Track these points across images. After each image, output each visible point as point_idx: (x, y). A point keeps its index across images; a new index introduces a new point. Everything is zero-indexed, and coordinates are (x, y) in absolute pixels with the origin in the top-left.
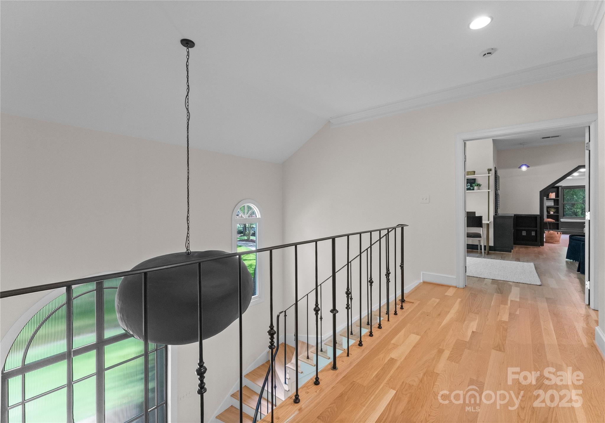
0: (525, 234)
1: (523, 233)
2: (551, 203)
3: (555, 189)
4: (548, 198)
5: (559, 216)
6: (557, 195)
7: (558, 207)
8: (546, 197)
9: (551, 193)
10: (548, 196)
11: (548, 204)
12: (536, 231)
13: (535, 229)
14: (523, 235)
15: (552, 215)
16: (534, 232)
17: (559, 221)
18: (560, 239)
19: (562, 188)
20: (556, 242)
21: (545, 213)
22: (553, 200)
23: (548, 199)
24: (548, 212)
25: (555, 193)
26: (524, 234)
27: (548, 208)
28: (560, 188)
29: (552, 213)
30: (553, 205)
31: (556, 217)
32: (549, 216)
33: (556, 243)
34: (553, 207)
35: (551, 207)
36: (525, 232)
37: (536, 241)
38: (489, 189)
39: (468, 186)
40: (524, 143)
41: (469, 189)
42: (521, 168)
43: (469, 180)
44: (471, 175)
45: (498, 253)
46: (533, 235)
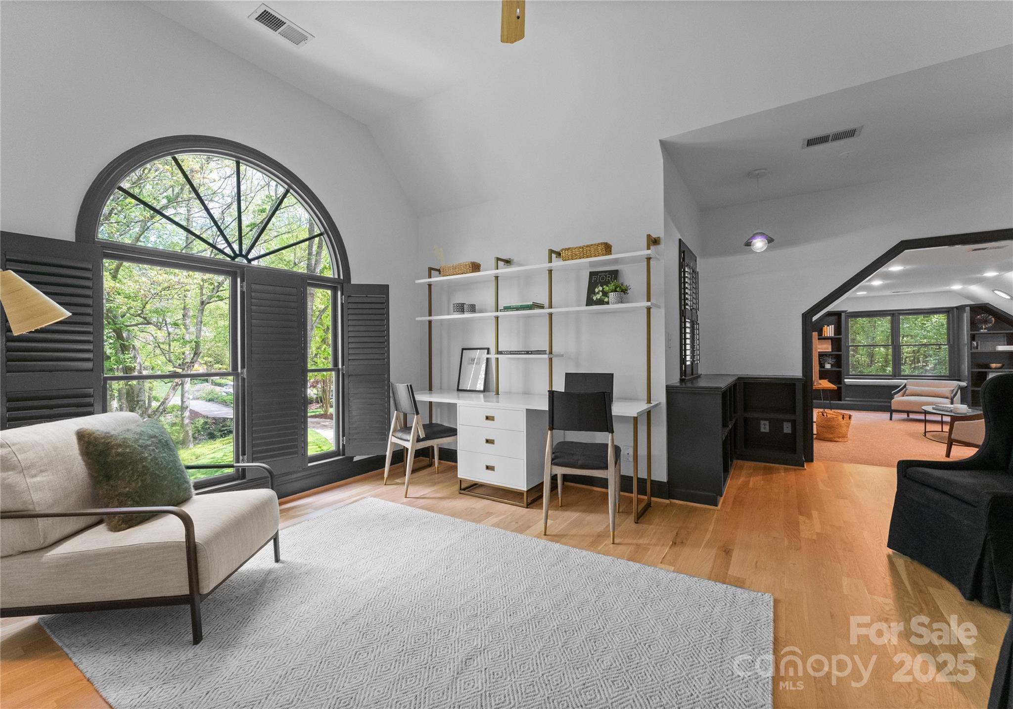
0: (767, 430)
1: (762, 426)
2: (827, 347)
3: (834, 318)
4: (821, 335)
5: (842, 372)
6: (838, 331)
7: (841, 355)
8: (817, 333)
9: (826, 326)
10: (820, 332)
11: (822, 349)
12: (794, 423)
13: (792, 417)
14: (762, 430)
15: (828, 371)
16: (789, 424)
17: (842, 382)
18: (848, 430)
19: (846, 316)
20: (839, 437)
21: (816, 368)
22: (830, 341)
23: (821, 338)
24: (822, 365)
25: (833, 326)
26: (765, 428)
27: (822, 355)
28: (843, 314)
29: (828, 366)
30: (831, 350)
31: (836, 376)
32: (823, 375)
33: (840, 440)
34: (830, 355)
35: (826, 355)
36: (767, 422)
37: (794, 450)
38: (649, 300)
39: (598, 293)
40: (757, 172)
41: (600, 302)
42: (750, 245)
43: (600, 276)
44: (599, 256)
45: (680, 505)
46: (785, 431)
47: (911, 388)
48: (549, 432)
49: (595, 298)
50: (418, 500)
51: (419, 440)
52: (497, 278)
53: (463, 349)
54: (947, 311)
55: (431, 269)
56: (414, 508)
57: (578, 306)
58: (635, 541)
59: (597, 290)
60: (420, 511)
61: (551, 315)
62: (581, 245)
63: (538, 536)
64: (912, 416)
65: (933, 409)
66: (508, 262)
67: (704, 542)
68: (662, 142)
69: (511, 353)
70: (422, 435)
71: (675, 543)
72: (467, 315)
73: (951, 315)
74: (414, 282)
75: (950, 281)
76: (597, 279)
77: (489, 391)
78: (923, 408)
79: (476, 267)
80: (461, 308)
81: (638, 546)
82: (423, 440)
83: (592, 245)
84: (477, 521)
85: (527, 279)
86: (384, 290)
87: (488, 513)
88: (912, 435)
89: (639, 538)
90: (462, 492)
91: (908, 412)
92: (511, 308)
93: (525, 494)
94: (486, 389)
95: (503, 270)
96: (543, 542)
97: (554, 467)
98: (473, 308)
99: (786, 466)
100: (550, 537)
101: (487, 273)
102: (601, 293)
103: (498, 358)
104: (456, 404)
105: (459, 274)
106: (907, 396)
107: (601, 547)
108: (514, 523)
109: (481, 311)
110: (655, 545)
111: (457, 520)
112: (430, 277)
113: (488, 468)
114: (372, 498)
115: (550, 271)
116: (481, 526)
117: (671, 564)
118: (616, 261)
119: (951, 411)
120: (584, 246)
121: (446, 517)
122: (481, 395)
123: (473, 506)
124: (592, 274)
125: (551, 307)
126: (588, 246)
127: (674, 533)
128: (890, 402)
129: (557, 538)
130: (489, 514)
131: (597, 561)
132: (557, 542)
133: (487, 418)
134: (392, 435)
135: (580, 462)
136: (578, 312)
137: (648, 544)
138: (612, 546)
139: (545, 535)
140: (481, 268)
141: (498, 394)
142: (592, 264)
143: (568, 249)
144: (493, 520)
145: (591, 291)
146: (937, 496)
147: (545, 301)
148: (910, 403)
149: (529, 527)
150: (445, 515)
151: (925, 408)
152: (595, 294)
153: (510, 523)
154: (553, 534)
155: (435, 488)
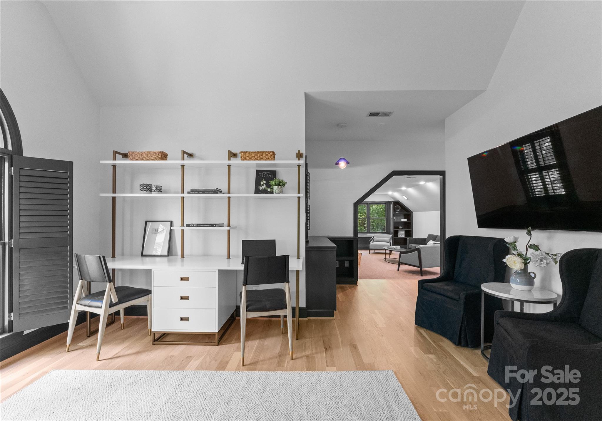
13: (352, 258)
16: (348, 262)
38: (299, 193)
39: (263, 185)
40: (343, 124)
41: (265, 191)
42: (338, 165)
43: (264, 174)
44: (268, 160)
45: (314, 320)
46: (346, 266)
47: (376, 238)
48: (244, 287)
49: (261, 188)
50: (113, 360)
51: (112, 305)
52: (183, 166)
53: (146, 222)
54: (386, 203)
55: (115, 153)
56: (112, 371)
57: (248, 193)
58: (303, 354)
59: (262, 183)
60: (119, 373)
61: (229, 198)
62: (256, 151)
63: (238, 369)
64: (376, 251)
65: (388, 248)
66: (191, 155)
67: (340, 343)
68: (305, 93)
69: (198, 226)
70: (115, 300)
71: (326, 349)
72: (154, 194)
73: (387, 205)
74: (99, 162)
75: (387, 191)
76: (262, 175)
77: (172, 255)
78: (384, 247)
79: (164, 156)
80: (148, 188)
81: (307, 356)
82: (116, 304)
83: (264, 152)
84: (181, 368)
85: (208, 169)
86: (68, 166)
87: (187, 357)
88: (380, 260)
89: (305, 350)
90: (155, 342)
91: (374, 249)
92: (197, 192)
93: (217, 335)
94: (170, 253)
95: (188, 162)
96: (245, 374)
97: (249, 313)
98: (160, 189)
99: (349, 285)
100: (247, 366)
101: (175, 161)
102: (265, 185)
103: (183, 230)
104: (151, 270)
105: (148, 160)
106: (374, 242)
107: (286, 365)
108: (213, 362)
109: (166, 192)
110: (317, 353)
111: (162, 372)
112: (115, 159)
113: (182, 319)
114: (57, 371)
115: (229, 166)
116: (187, 372)
117: (333, 365)
118: (275, 165)
119: (394, 249)
120: (258, 152)
121: (150, 372)
122: (166, 259)
123: (171, 354)
124: (258, 171)
125: (229, 192)
126: (261, 152)
127: (322, 342)
128: (369, 245)
129: (253, 366)
130: (189, 358)
131: (290, 378)
132: (255, 370)
133: (182, 279)
134: (77, 303)
135: (268, 306)
136: (247, 198)
137: (313, 354)
138: (291, 361)
139: (243, 366)
140: (168, 157)
141: (183, 258)
142: (258, 165)
143: (246, 152)
144: (195, 363)
145: (258, 183)
146: (439, 297)
147: (225, 188)
148: (376, 245)
149: (227, 362)
150: (148, 369)
151: (385, 247)
152: (260, 185)
153: (210, 362)
154: (248, 363)
155: (126, 344)
